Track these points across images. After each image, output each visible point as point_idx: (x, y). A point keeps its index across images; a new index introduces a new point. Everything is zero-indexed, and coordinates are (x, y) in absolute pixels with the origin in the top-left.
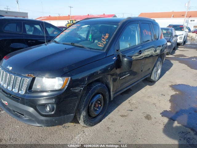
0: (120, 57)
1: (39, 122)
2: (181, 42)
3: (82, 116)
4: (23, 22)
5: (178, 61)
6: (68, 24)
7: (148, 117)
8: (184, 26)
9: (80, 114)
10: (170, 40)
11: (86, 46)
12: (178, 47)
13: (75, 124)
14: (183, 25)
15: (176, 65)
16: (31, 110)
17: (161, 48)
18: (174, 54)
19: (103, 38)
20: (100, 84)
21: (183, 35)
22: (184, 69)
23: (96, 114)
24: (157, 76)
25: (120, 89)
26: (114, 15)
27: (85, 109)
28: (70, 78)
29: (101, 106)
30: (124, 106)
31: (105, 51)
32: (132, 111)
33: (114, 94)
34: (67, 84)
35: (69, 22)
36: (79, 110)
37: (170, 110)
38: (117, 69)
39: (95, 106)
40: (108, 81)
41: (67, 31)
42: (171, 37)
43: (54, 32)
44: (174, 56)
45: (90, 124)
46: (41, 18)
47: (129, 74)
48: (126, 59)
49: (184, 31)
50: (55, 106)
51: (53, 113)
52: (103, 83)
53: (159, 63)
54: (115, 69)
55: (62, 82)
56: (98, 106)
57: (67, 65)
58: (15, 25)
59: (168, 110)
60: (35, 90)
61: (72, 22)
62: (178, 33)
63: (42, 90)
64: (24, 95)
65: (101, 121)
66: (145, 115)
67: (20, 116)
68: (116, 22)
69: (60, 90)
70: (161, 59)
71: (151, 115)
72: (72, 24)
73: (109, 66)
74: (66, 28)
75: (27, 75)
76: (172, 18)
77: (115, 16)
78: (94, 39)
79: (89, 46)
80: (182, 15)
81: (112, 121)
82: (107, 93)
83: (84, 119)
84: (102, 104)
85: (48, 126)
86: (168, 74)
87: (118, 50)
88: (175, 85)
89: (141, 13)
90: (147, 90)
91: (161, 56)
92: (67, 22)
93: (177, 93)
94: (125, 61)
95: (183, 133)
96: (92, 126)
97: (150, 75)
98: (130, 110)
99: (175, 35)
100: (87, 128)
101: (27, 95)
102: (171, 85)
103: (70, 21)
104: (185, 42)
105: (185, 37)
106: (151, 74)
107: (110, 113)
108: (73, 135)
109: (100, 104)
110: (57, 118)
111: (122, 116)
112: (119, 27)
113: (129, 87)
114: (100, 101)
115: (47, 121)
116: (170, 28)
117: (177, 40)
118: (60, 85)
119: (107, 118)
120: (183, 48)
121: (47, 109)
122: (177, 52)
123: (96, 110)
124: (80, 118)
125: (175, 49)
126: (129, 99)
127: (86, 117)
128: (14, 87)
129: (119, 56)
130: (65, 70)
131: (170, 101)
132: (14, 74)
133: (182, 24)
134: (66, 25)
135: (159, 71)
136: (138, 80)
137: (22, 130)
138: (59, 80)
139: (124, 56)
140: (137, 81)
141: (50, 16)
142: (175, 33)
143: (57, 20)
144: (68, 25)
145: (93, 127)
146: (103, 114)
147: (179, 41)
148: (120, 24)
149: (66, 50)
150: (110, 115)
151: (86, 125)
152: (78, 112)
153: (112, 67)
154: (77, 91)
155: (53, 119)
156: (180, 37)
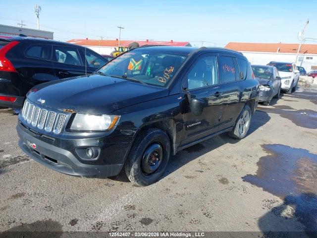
0: (187, 98)
1: (77, 169)
2: (288, 89)
3: (132, 170)
4: (53, 45)
5: (279, 115)
6: (115, 52)
7: (224, 181)
8: (293, 65)
9: (130, 167)
10: (269, 84)
11: (143, 81)
12: (283, 95)
13: (122, 182)
14: (291, 64)
15: (275, 118)
16: (68, 153)
17: (250, 92)
18: (275, 105)
19: (167, 72)
20: (158, 131)
21: (290, 77)
22: (285, 126)
23: (152, 169)
24: (244, 132)
25: (186, 141)
26: (187, 43)
27: (137, 160)
28: (120, 116)
29: (159, 160)
30: (191, 167)
31: (167, 88)
32: (202, 172)
33: (178, 148)
34: (117, 124)
35: (117, 49)
36: (129, 161)
37: (256, 174)
38: (183, 114)
39: (150, 158)
40: (170, 128)
41: (117, 61)
42: (270, 79)
43: (94, 62)
44: (274, 108)
45: (142, 182)
46: (73, 41)
47: (200, 123)
48: (195, 100)
49: (292, 71)
50: (99, 151)
51: (96, 159)
52: (163, 129)
53: (246, 112)
54: (180, 113)
55: (110, 122)
56: (155, 160)
57: (117, 101)
58: (40, 48)
59: (253, 174)
60: (74, 129)
61: (122, 50)
62: (282, 74)
63: (82, 129)
64: (60, 135)
65: (157, 180)
66: (220, 178)
67: (51, 163)
68: (184, 53)
69: (107, 131)
70: (249, 107)
71: (228, 178)
72: (122, 53)
73: (173, 109)
74: (113, 58)
75: (65, 110)
76: (277, 53)
77: (189, 45)
78: (153, 74)
79: (147, 81)
80: (293, 49)
81: (173, 183)
82: (168, 144)
83: (135, 173)
84: (161, 158)
85: (88, 177)
86: (262, 130)
87: (185, 89)
88: (268, 145)
89: (230, 43)
90: (227, 149)
91: (250, 103)
92: (114, 50)
93: (270, 154)
94: (195, 104)
95: (268, 201)
96: (145, 185)
97: (232, 128)
98: (199, 171)
99: (276, 77)
100: (138, 188)
101: (63, 134)
102: (262, 144)
103: (119, 47)
104: (293, 89)
105: (293, 80)
106: (234, 127)
107: (171, 173)
108: (119, 195)
109: (158, 157)
110: (101, 166)
111: (188, 177)
112: (189, 58)
113: (200, 141)
114: (157, 153)
115: (87, 169)
116: (270, 67)
117: (281, 84)
118: (107, 125)
119: (166, 178)
120: (290, 96)
121: (88, 154)
122: (280, 102)
123: (152, 165)
124: (129, 171)
125: (276, 98)
126: (200, 158)
127: (138, 171)
128: (47, 124)
129: (186, 96)
130: (114, 107)
131: (258, 164)
132: (48, 108)
133: (290, 62)
134: (112, 54)
135: (247, 125)
136: (214, 133)
137: (50, 185)
138: (106, 119)
139: (193, 97)
140: (212, 134)
141: (87, 39)
142: (278, 74)
143: (98, 45)
144: (115, 55)
145: (146, 187)
146: (162, 172)
147: (283, 86)
148: (190, 55)
149: (115, 84)
150: (171, 175)
151: (138, 182)
152: (128, 163)
153: (176, 111)
154: (128, 134)
155: (96, 167)
156: (286, 81)
